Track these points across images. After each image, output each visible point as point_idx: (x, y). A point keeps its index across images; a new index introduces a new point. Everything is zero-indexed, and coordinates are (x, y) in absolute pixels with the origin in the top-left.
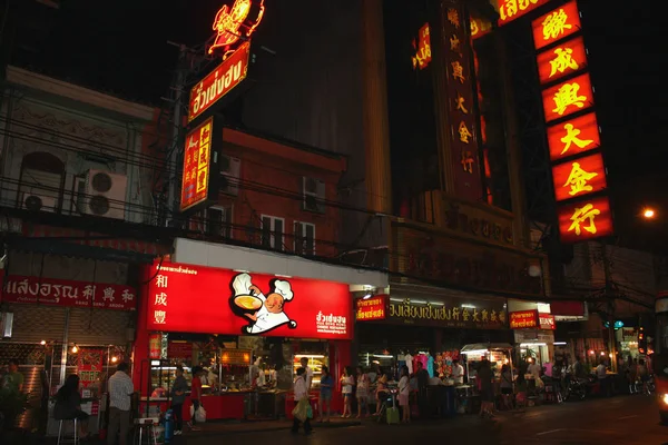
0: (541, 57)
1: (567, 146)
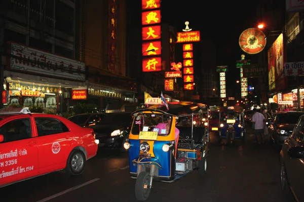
0: (184, 53)
1: (149, 36)
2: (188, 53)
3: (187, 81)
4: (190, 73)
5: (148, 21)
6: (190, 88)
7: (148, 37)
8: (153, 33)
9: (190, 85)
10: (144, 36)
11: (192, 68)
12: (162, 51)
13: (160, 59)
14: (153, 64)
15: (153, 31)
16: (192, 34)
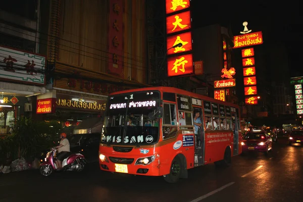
1: (175, 27)
2: (248, 59)
3: (249, 94)
4: (252, 83)
5: (174, 8)
6: (253, 103)
7: (174, 29)
8: (181, 23)
9: (252, 98)
10: (168, 27)
11: (255, 77)
12: (193, 45)
13: (190, 57)
14: (181, 65)
15: (181, 20)
16: (251, 36)
